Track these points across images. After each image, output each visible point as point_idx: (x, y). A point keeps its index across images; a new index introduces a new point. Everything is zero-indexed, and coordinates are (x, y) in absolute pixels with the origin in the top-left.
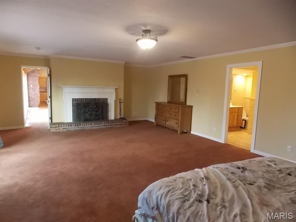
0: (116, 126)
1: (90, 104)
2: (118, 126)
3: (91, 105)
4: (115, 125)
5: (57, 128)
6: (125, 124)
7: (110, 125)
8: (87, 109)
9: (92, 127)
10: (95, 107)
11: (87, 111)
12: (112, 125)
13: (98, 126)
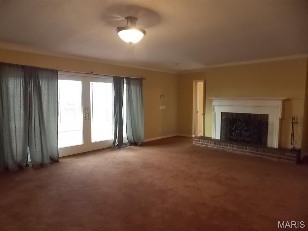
0: (270, 158)
1: (238, 121)
2: (274, 159)
3: (240, 122)
4: (270, 156)
5: (198, 142)
6: (287, 159)
7: (261, 155)
8: (234, 127)
9: (233, 150)
10: (244, 125)
11: (233, 129)
12: (264, 155)
13: (242, 151)
